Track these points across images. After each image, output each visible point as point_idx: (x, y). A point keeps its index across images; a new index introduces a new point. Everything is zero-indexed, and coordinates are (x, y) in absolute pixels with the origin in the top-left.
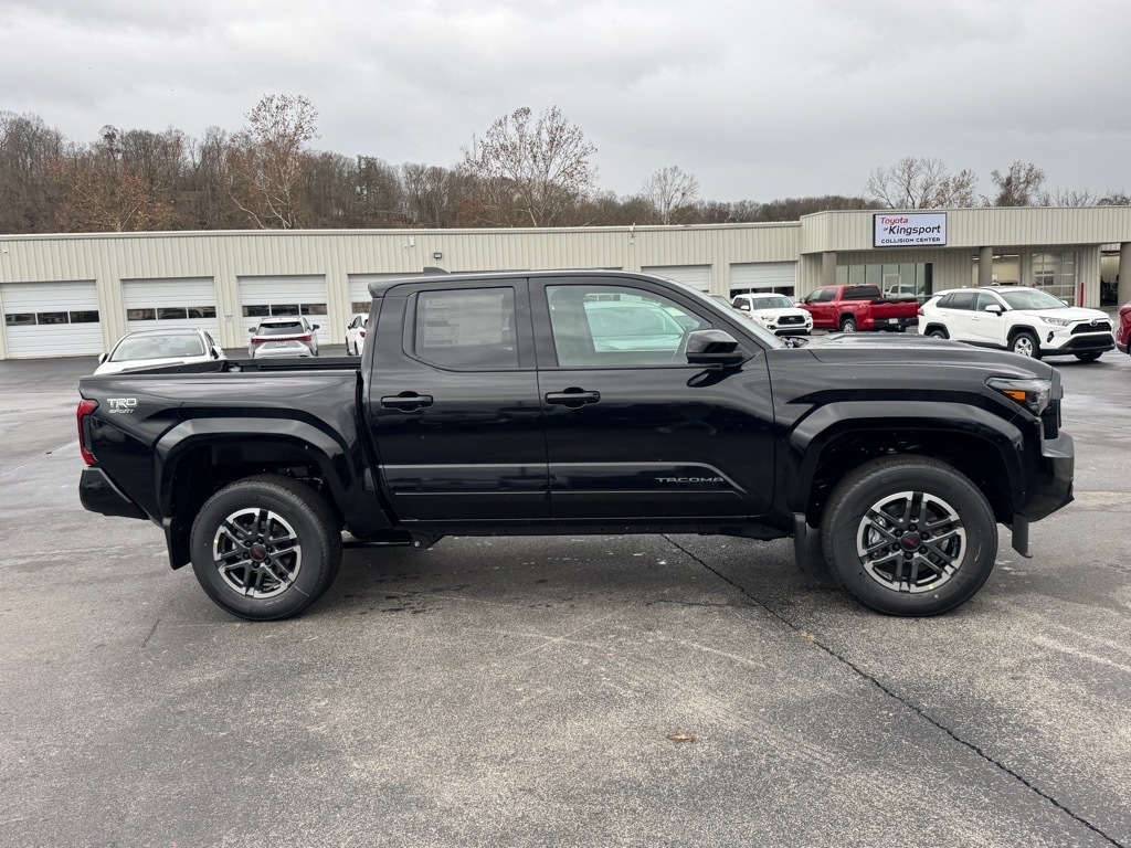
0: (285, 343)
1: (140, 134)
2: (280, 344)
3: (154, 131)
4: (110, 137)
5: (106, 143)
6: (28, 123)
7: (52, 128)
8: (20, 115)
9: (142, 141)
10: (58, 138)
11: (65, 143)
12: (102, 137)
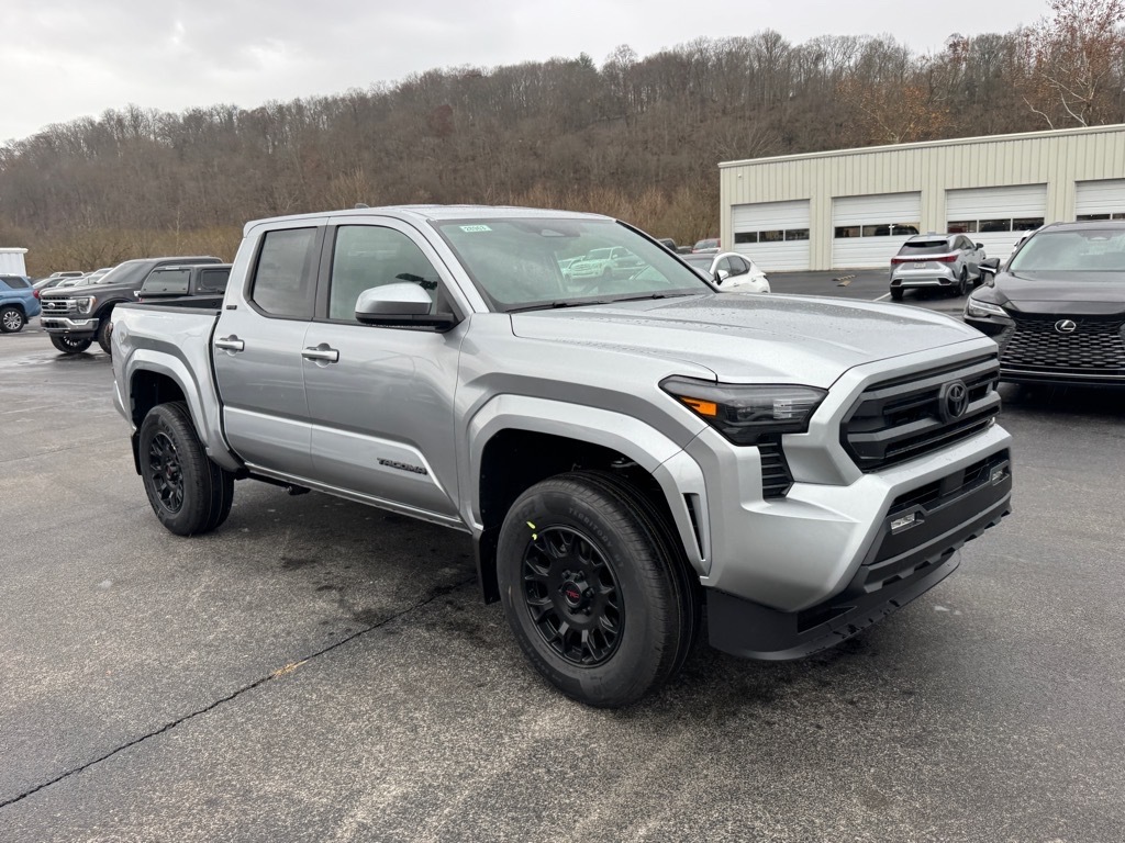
0: (924, 264)
1: (987, 38)
2: (919, 265)
3: (1002, 33)
4: (954, 46)
5: (949, 52)
6: (881, 44)
7: (902, 46)
8: (875, 36)
9: (988, 44)
10: (905, 54)
11: (911, 58)
12: (946, 47)
